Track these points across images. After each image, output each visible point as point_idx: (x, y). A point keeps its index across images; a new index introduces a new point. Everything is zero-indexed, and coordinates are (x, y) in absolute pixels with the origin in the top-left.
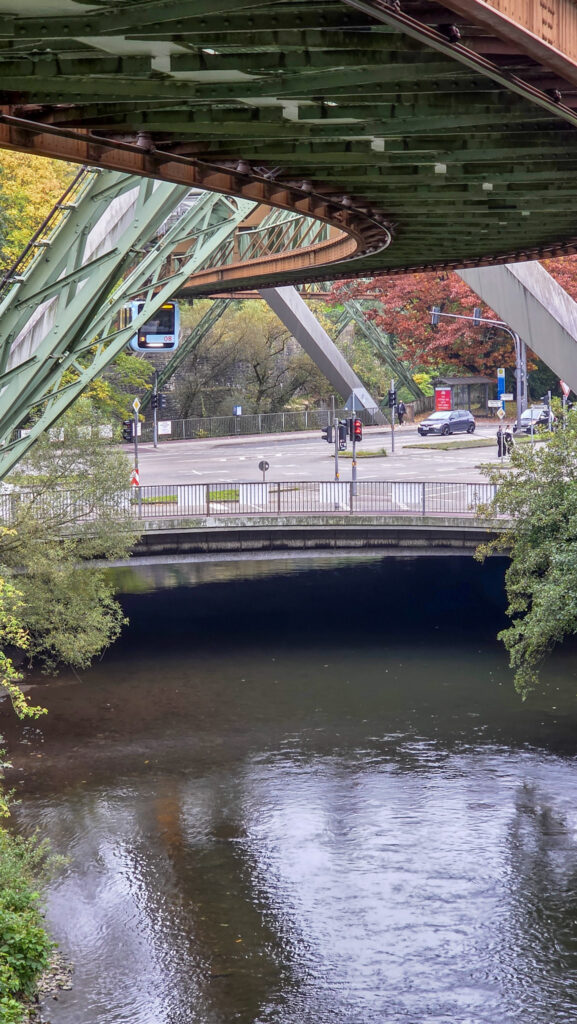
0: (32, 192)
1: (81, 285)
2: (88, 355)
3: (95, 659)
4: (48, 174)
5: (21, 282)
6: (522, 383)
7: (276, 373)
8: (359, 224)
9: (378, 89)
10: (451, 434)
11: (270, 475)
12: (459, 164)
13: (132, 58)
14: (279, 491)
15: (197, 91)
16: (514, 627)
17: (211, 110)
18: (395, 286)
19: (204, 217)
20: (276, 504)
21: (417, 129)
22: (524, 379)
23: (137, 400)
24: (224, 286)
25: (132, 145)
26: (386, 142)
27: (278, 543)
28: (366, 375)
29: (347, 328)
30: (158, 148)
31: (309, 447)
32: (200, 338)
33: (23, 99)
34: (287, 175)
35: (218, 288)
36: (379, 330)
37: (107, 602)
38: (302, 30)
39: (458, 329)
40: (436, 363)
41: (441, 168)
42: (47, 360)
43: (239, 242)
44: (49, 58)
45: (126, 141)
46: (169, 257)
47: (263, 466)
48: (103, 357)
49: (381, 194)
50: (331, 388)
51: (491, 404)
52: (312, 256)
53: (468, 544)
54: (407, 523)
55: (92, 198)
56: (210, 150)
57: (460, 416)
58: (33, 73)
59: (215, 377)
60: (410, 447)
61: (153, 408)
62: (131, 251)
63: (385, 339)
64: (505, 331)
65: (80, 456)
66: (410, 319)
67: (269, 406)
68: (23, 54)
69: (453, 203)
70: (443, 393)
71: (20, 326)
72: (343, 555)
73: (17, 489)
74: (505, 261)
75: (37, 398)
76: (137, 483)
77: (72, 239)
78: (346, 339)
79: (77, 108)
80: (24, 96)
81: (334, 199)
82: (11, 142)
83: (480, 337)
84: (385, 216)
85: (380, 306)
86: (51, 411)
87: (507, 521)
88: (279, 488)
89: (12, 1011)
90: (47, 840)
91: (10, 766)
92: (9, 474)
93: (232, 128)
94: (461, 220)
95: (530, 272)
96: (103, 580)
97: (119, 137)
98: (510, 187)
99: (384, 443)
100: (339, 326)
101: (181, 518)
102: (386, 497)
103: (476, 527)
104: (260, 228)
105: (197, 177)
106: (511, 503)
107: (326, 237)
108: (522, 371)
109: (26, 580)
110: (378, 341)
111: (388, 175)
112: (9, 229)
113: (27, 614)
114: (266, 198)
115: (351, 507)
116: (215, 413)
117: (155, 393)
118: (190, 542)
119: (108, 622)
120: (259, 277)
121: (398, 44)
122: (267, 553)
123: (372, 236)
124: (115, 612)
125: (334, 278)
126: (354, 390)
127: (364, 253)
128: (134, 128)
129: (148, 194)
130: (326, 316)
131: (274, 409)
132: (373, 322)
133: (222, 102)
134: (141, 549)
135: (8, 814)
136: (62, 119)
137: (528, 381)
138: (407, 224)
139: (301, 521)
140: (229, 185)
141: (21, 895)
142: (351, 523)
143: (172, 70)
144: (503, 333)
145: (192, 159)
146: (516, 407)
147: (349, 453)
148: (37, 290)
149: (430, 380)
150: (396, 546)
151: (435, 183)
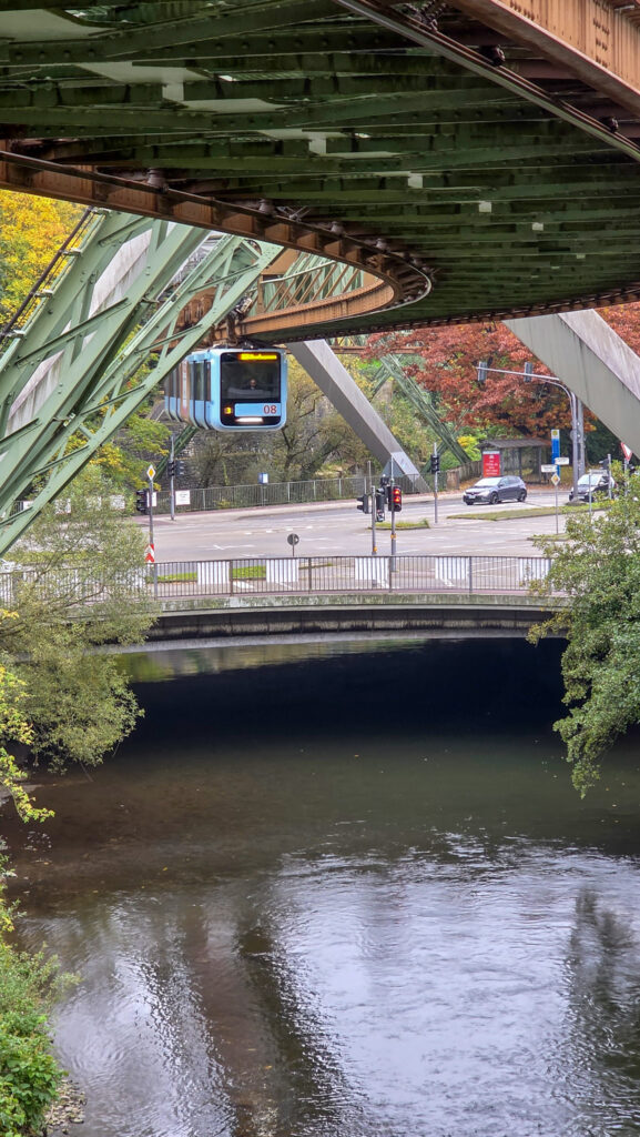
0: (34, 238)
1: (87, 339)
2: (98, 417)
3: (106, 755)
4: (51, 217)
5: (21, 336)
6: (579, 445)
7: (306, 436)
8: (395, 269)
9: (415, 118)
10: (500, 502)
11: (300, 549)
12: (506, 202)
13: (141, 86)
14: (310, 568)
15: (215, 122)
16: (572, 716)
17: (229, 144)
18: (437, 338)
19: (224, 263)
20: (307, 582)
21: (458, 162)
22: (581, 442)
23: (151, 466)
25: (143, 183)
26: (424, 177)
27: (310, 624)
28: (406, 438)
29: (385, 386)
30: (172, 186)
31: (343, 518)
33: (20, 133)
34: (315, 216)
36: (419, 387)
37: (120, 691)
38: (329, 52)
39: (507, 386)
40: (484, 424)
41: (485, 206)
42: (50, 424)
43: (264, 292)
44: (49, 87)
45: (136, 178)
46: (186, 308)
47: (292, 539)
48: (113, 419)
49: (422, 236)
50: (367, 452)
51: (544, 469)
52: (344, 306)
53: (520, 624)
54: (452, 602)
55: (99, 243)
56: (228, 188)
57: (510, 482)
58: (31, 104)
59: (239, 441)
60: (455, 517)
61: (170, 476)
62: (143, 301)
63: (426, 399)
64: (560, 388)
65: (88, 530)
66: (454, 375)
67: (299, 473)
68: (20, 82)
69: (500, 245)
70: (492, 457)
71: (20, 386)
72: (382, 638)
73: (19, 568)
74: (558, 310)
75: (40, 466)
76: (152, 559)
77: (78, 288)
78: (383, 398)
79: (81, 143)
80: (22, 130)
81: (368, 242)
82: (8, 181)
83: (532, 395)
84: (423, 260)
85: (421, 361)
86: (55, 483)
87: (563, 599)
88: (309, 565)
90: (56, 956)
91: (14, 874)
92: (10, 550)
93: (252, 164)
94: (508, 264)
95: (586, 322)
96: (115, 667)
97: (128, 175)
98: (562, 227)
99: (425, 513)
100: (376, 383)
101: (201, 598)
102: (428, 573)
103: (528, 606)
104: (287, 276)
105: (215, 218)
106: (567, 579)
107: (359, 285)
108: (578, 433)
109: (29, 668)
110: (419, 401)
111: (427, 214)
112: (8, 279)
113: (30, 706)
114: (291, 242)
115: (390, 585)
116: (238, 481)
117: (172, 460)
118: (212, 625)
119: (121, 714)
120: (286, 331)
121: (436, 68)
122: (297, 636)
123: (411, 283)
124: (129, 702)
125: (369, 331)
126: (393, 454)
127: (402, 302)
128: (145, 165)
129: (161, 237)
130: (361, 373)
131: (304, 477)
132: (414, 378)
133: (242, 135)
134: (157, 632)
135: (11, 928)
136: (65, 154)
137: (585, 442)
138: (449, 270)
139: (336, 600)
140: (251, 227)
141: (27, 1018)
142: (390, 602)
143: (186, 99)
144: (557, 390)
145: (209, 198)
146: (572, 472)
147: (387, 525)
148: (40, 347)
149: (477, 443)
150: (440, 628)
151: (479, 223)
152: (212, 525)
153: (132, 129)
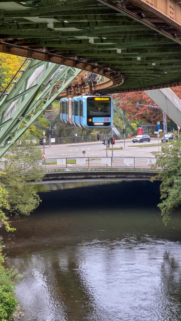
0: (11, 67)
1: (26, 95)
2: (29, 117)
3: (31, 213)
4: (16, 61)
5: (7, 94)
6: (165, 126)
8: (113, 76)
9: (119, 33)
10: (143, 142)
11: (86, 155)
12: (145, 57)
13: (41, 24)
14: (89, 160)
15: (62, 34)
16: (163, 203)
17: (66, 40)
18: (125, 96)
19: (65, 74)
20: (88, 164)
21: (131, 46)
23: (44, 131)
25: (42, 51)
26: (122, 50)
27: (89, 176)
28: (116, 124)
30: (50, 52)
31: (98, 146)
34: (91, 61)
36: (120, 109)
37: (35, 195)
38: (95, 15)
39: (145, 109)
40: (138, 120)
41: (139, 58)
42: (15, 119)
44: (15, 24)
45: (40, 50)
46: (54, 87)
47: (84, 152)
48: (33, 118)
49: (121, 67)
51: (155, 133)
52: (99, 86)
53: (148, 177)
54: (129, 170)
55: (30, 68)
56: (66, 53)
57: (146, 136)
58: (10, 29)
60: (130, 146)
61: (49, 134)
62: (42, 85)
63: (122, 113)
65: (26, 149)
66: (130, 106)
68: (7, 22)
69: (143, 70)
70: (140, 129)
71: (7, 108)
72: (109, 180)
73: (7, 160)
74: (160, 88)
75: (13, 131)
76: (44, 157)
77: (23, 81)
79: (24, 40)
80: (7, 36)
81: (106, 68)
82: (3, 50)
83: (152, 112)
84: (121, 74)
85: (121, 102)
86: (17, 135)
87: (160, 169)
90: (16, 270)
91: (5, 247)
92: (4, 155)
93: (73, 46)
94: (145, 75)
95: (167, 91)
96: (34, 188)
97: (37, 49)
98: (161, 64)
99: (122, 145)
101: (58, 169)
102: (122, 162)
103: (151, 171)
105: (62, 61)
106: (162, 164)
107: (103, 81)
108: (165, 122)
109: (9, 188)
110: (120, 113)
111: (122, 61)
112: (4, 78)
113: (10, 199)
114: (83, 68)
115: (111, 165)
116: (69, 136)
117: (50, 129)
118: (61, 176)
119: (35, 201)
121: (125, 19)
122: (85, 179)
123: (118, 80)
124: (37, 198)
126: (113, 129)
127: (115, 85)
128: (42, 46)
129: (47, 67)
131: (87, 134)
132: (118, 107)
133: (70, 38)
134: (45, 178)
135: (4, 262)
136: (20, 43)
137: (167, 125)
138: (129, 76)
139: (96, 169)
140: (72, 64)
141: (8, 287)
142: (111, 170)
143: (54, 27)
144: (159, 110)
145: (60, 56)
146: (163, 134)
147: (111, 148)
148: (13, 97)
149: (136, 125)
150: (126, 177)
151: (137, 63)
152: (61, 148)
153: (39, 36)
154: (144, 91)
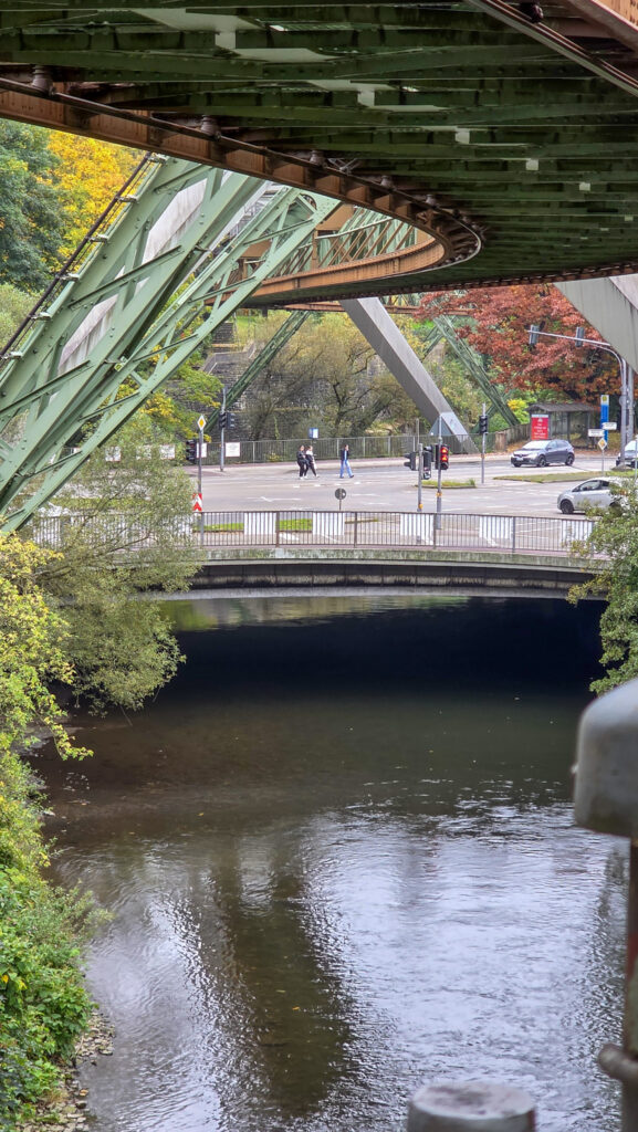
0: (94, 187)
1: (141, 284)
2: (148, 367)
3: (147, 700)
4: (111, 167)
5: (75, 279)
6: (628, 411)
7: (357, 394)
8: (445, 227)
9: (459, 72)
10: (547, 465)
11: (347, 504)
12: (552, 160)
13: (195, 33)
14: (356, 522)
15: (266, 71)
16: (608, 677)
17: (280, 94)
18: (490, 301)
19: (279, 218)
20: (353, 536)
21: (504, 118)
22: (630, 408)
23: (202, 417)
24: (301, 296)
25: (196, 130)
26: (471, 133)
27: (354, 578)
28: (457, 400)
29: (437, 347)
30: (224, 133)
31: (394, 475)
32: (274, 354)
33: (78, 76)
34: (366, 168)
35: (294, 297)
36: (471, 349)
37: (162, 636)
38: (375, 5)
39: (557, 351)
40: (534, 388)
41: (532, 164)
42: (101, 366)
43: (319, 247)
44: (106, 32)
45: (190, 125)
46: (240, 261)
47: (339, 494)
48: (164, 367)
49: (470, 193)
50: (417, 412)
51: (591, 433)
52: (397, 263)
53: (561, 585)
54: (495, 561)
55: (155, 190)
56: (280, 137)
57: (558, 446)
58: (88, 48)
59: (291, 397)
60: (501, 479)
61: (220, 428)
62: (196, 249)
63: (478, 360)
64: (612, 354)
65: (136, 477)
66: (505, 338)
67: (349, 430)
68: (79, 27)
69: (548, 205)
70: (540, 420)
71: (73, 329)
72: (425, 594)
73: (66, 512)
74: (609, 274)
75: (91, 411)
76: (200, 509)
77: (132, 234)
78: (435, 359)
79: (137, 87)
80: (79, 74)
81: (418, 197)
82: (65, 123)
83: (583, 360)
84: (474, 218)
85: (474, 323)
86: (105, 427)
87: (605, 561)
88: (356, 519)
89: (47, 1075)
90: (90, 892)
91: (52, 814)
92: (58, 493)
93: (303, 114)
94: (557, 224)
95: (637, 286)
96: (159, 613)
97: (181, 121)
98: (609, 188)
99: (473, 474)
100: (428, 344)
101: (247, 548)
102: (472, 532)
103: (571, 567)
104: (341, 232)
105: (267, 168)
106: (609, 541)
107: (413, 243)
108: (628, 399)
109: (74, 611)
110: (471, 363)
111: (475, 170)
112: (66, 228)
113: (73, 649)
114: (343, 194)
115: (434, 542)
116: (289, 437)
117: (223, 412)
118: (257, 575)
119: (163, 660)
120: (339, 286)
121: (479, 24)
122: (341, 588)
123: (461, 241)
124: (171, 648)
125: (421, 289)
126: (442, 415)
127: (453, 260)
128: (198, 112)
129: (216, 187)
130: (414, 333)
131: (355, 433)
132: (465, 340)
133: (293, 84)
134: (202, 580)
135: (48, 864)
136: (121, 99)
137: (634, 409)
138: (499, 229)
139: (379, 555)
140: (301, 178)
141: (60, 951)
142: (434, 558)
143: (238, 46)
144: (608, 355)
145: (261, 148)
146: (619, 438)
147: (434, 483)
148: (93, 290)
149: (526, 407)
150: (482, 586)
151: (526, 182)
152: (261, 478)
153: (187, 75)
154: (556, 284)
